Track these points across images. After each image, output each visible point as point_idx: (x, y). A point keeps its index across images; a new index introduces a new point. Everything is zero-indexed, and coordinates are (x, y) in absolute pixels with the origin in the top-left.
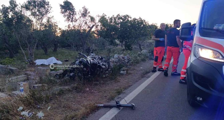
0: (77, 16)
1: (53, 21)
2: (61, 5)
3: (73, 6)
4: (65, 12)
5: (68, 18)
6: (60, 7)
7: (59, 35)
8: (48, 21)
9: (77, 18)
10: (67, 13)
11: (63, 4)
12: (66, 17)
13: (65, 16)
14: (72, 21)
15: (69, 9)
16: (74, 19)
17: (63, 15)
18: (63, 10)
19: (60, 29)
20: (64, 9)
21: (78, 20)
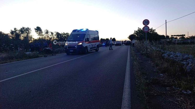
0: (44, 33)
1: (30, 35)
8: (27, 35)
10: (39, 32)
11: (36, 28)
12: (38, 34)
13: (37, 33)
14: (41, 36)
15: (40, 30)
16: (42, 35)
18: (36, 31)
19: (34, 39)
21: (44, 35)
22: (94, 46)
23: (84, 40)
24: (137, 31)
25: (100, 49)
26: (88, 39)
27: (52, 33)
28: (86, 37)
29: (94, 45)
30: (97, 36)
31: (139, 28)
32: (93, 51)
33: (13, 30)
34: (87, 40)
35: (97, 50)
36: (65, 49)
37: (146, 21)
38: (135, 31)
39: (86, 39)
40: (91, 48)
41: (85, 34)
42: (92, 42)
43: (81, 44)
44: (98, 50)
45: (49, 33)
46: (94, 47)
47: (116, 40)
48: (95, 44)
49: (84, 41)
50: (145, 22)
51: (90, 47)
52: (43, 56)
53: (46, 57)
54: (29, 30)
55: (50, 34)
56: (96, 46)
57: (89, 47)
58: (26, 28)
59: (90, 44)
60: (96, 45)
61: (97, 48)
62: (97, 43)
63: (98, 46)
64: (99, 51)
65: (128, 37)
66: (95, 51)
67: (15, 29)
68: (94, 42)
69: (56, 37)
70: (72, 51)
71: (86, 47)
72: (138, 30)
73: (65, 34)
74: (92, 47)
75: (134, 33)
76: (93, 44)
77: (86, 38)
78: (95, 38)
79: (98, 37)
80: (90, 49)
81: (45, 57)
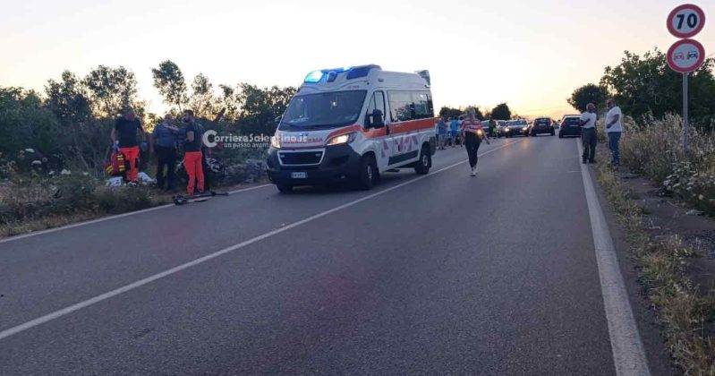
0: (190, 92)
1: (135, 99)
2: (154, 71)
3: (179, 73)
4: (163, 84)
5: (169, 96)
6: (152, 74)
7: (150, 130)
8: (126, 101)
9: (188, 96)
10: (167, 87)
11: (158, 68)
12: (166, 95)
13: (163, 92)
14: (178, 103)
15: (173, 77)
16: (182, 98)
17: (159, 89)
18: (159, 80)
19: (152, 116)
20: (161, 77)
21: (191, 100)
22: (410, 147)
23: (361, 122)
24: (618, 70)
25: (439, 160)
26: (377, 114)
27: (228, 91)
28: (368, 107)
29: (407, 145)
30: (423, 97)
31: (629, 56)
32: (403, 171)
33: (59, 80)
34: (375, 121)
35: (421, 169)
36: (271, 166)
37: (687, 13)
38: (608, 69)
39: (367, 116)
40: (393, 160)
41: (366, 92)
42: (398, 130)
43: (342, 139)
44: (430, 165)
45: (210, 90)
46: (405, 151)
47: (513, 114)
48: (414, 137)
49: (358, 127)
50: (682, 17)
51: (389, 154)
52: (171, 199)
53: (184, 202)
54: (127, 80)
55: (219, 93)
56: (419, 148)
57: (383, 156)
58: (116, 73)
59: (389, 139)
60: (416, 143)
61: (421, 156)
62: (425, 135)
63: (428, 148)
64: (432, 171)
65: (571, 96)
66: (412, 170)
67: (66, 75)
68: (408, 129)
69: (241, 105)
70: (303, 175)
71: (370, 155)
72: (626, 64)
73: (280, 93)
74: (397, 153)
75: (606, 77)
76: (405, 136)
77: (371, 112)
78: (413, 105)
79: (430, 103)
80: (389, 164)
81: (177, 203)
